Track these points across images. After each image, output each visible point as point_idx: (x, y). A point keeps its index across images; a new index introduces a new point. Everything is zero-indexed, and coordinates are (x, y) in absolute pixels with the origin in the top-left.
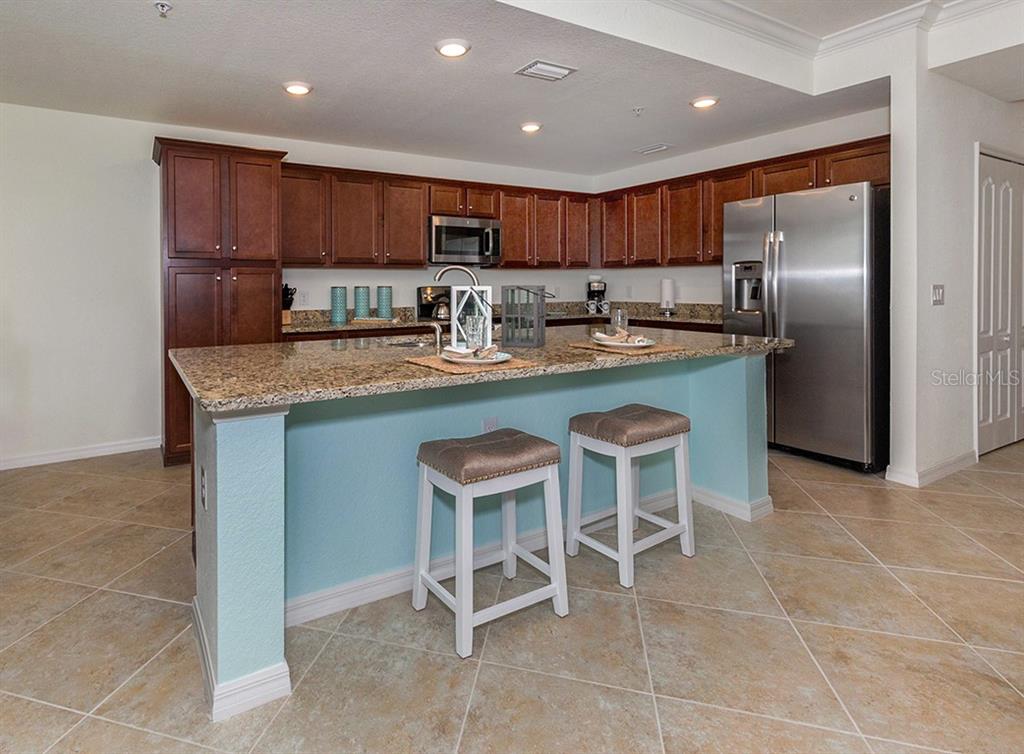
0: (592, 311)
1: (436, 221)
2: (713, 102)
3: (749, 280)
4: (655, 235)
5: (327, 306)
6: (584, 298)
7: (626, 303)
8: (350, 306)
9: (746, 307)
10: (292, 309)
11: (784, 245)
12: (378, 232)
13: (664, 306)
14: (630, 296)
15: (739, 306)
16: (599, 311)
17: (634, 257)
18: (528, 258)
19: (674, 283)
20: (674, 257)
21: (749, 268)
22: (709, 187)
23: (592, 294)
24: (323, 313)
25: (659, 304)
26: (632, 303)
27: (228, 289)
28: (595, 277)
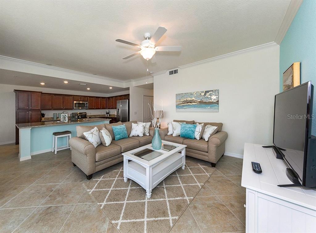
0: (106, 116)
1: (75, 102)
2: (112, 88)
5: (53, 117)
6: (106, 114)
8: (58, 116)
10: (45, 117)
11: (121, 107)
12: (63, 104)
16: (107, 116)
18: (94, 108)
23: (107, 113)
24: (52, 118)
27: (30, 114)
28: (107, 110)
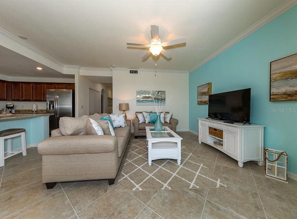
2: (42, 69)
3: (52, 104)
4: (31, 94)
7: (22, 110)
9: (51, 109)
11: (58, 99)
13: (33, 110)
14: (23, 108)
15: (50, 109)
17: (24, 99)
19: (37, 105)
20: (36, 99)
21: (52, 102)
22: (45, 85)
23: (8, 108)
25: (32, 110)
26: (24, 110)
28: (9, 103)
